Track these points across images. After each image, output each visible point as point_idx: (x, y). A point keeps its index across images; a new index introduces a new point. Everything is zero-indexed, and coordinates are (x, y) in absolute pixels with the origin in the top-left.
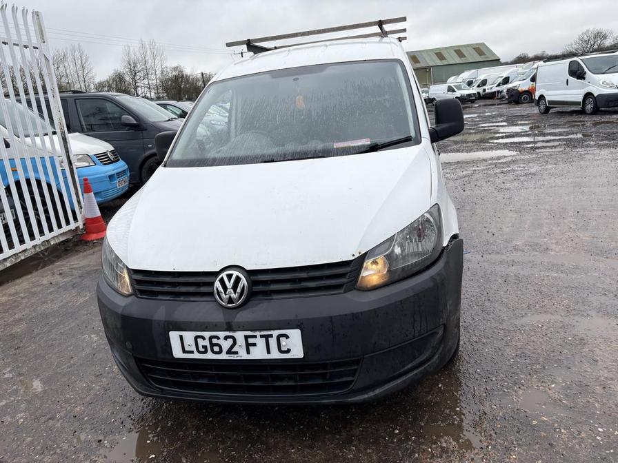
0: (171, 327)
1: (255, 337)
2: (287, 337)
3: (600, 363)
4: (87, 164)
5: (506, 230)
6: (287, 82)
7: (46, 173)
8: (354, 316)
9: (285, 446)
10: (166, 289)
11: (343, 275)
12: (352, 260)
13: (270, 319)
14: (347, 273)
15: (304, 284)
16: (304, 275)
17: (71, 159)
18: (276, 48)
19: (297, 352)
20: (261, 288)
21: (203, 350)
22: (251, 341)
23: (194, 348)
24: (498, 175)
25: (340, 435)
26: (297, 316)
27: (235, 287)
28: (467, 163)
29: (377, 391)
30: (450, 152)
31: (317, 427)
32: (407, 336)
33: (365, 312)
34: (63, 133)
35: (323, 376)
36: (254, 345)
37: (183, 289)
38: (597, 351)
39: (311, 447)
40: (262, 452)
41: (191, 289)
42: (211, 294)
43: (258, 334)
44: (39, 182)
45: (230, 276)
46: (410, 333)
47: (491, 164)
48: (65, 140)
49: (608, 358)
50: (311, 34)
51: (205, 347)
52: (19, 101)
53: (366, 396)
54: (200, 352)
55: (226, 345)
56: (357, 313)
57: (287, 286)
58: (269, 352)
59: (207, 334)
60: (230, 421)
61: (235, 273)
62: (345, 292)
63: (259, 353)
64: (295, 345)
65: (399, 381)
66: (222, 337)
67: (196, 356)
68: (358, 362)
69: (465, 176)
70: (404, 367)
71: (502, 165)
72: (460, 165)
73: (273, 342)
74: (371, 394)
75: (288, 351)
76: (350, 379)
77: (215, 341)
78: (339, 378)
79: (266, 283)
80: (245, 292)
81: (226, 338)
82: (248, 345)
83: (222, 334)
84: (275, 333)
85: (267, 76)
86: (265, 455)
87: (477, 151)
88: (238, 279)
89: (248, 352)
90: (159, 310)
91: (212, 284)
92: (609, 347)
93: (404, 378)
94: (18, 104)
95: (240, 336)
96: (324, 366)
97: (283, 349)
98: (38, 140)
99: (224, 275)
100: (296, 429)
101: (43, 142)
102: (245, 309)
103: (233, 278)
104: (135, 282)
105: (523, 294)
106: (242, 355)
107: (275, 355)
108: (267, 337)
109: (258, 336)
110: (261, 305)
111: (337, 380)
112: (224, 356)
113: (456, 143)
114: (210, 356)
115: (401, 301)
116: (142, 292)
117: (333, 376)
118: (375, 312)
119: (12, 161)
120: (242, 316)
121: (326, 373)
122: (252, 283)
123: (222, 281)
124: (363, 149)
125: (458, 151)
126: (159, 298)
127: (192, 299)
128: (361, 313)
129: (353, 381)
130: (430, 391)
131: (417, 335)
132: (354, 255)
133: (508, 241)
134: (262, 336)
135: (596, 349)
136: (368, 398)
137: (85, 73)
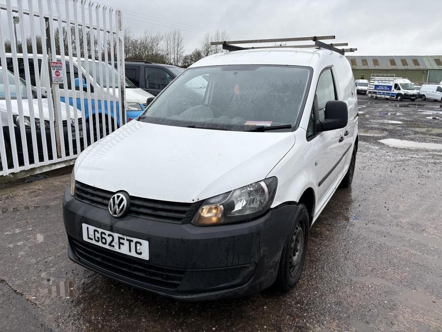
0: (84, 220)
1: (124, 239)
2: (141, 244)
3: (395, 326)
4: (137, 109)
5: (401, 208)
6: (230, 74)
7: (112, 111)
8: (183, 241)
9: (142, 316)
10: (88, 196)
11: (184, 212)
12: (192, 204)
13: (134, 230)
14: (186, 212)
15: (159, 213)
16: (160, 206)
17: (125, 104)
18: (253, 48)
19: (146, 256)
20: (135, 209)
21: (97, 239)
22: (122, 241)
23: (93, 237)
24: (428, 164)
25: (178, 320)
26: (148, 232)
27: (119, 205)
28: (411, 150)
29: (194, 296)
30: (405, 140)
31: (168, 310)
32: (221, 264)
33: (190, 240)
34: (122, 88)
35: (162, 276)
36: (123, 244)
37: (96, 199)
38: (400, 317)
39: (155, 322)
40: (126, 315)
41: (100, 200)
42: (107, 205)
43: (125, 237)
44: (106, 116)
45: (118, 197)
46: (223, 263)
47: (430, 155)
48: (122, 92)
49: (405, 325)
50: (266, 42)
51: (98, 238)
52: (110, 64)
53: (185, 297)
54: (96, 241)
55: (109, 239)
56: (185, 240)
57: (149, 211)
58: (130, 251)
59: (100, 230)
60: (122, 290)
61: (122, 196)
62: (182, 224)
63: (124, 250)
64: (144, 251)
65: (212, 294)
66: (107, 234)
67: (94, 242)
68: (182, 272)
69: (401, 161)
70: (218, 285)
71: (439, 157)
72: (403, 151)
73: (133, 245)
74: (189, 297)
75: (140, 254)
76: (178, 283)
77: (103, 235)
78: (172, 280)
79: (139, 206)
80: (124, 209)
81: (109, 235)
82: (120, 243)
83: (107, 232)
84: (135, 240)
85: (220, 68)
86: (126, 317)
87: (429, 142)
88: (122, 200)
89: (120, 248)
90: (82, 208)
91: (109, 199)
92: (412, 317)
93: (217, 293)
94: (109, 65)
95: (116, 235)
96: (163, 270)
97: (138, 251)
98: (111, 90)
99: (116, 196)
100: (155, 307)
101: (114, 92)
102: (123, 220)
103: (120, 198)
104: (77, 189)
105: (375, 260)
106: (116, 249)
107: (133, 254)
108: (130, 241)
109: (125, 239)
110: (132, 220)
111: (170, 281)
112: (107, 246)
113: (416, 133)
114: (100, 244)
115: (219, 239)
116: (78, 196)
117: (168, 277)
118: (197, 242)
119: (93, 100)
120: (120, 224)
121: (164, 275)
122: (130, 205)
123: (114, 198)
124: (253, 129)
125: (412, 140)
126: (84, 201)
127: (99, 206)
128: (188, 240)
129: (179, 284)
130: (256, 309)
131: (229, 265)
132: (193, 200)
133: (395, 217)
134: (127, 240)
135: (401, 316)
136: (187, 299)
137: (179, 49)
